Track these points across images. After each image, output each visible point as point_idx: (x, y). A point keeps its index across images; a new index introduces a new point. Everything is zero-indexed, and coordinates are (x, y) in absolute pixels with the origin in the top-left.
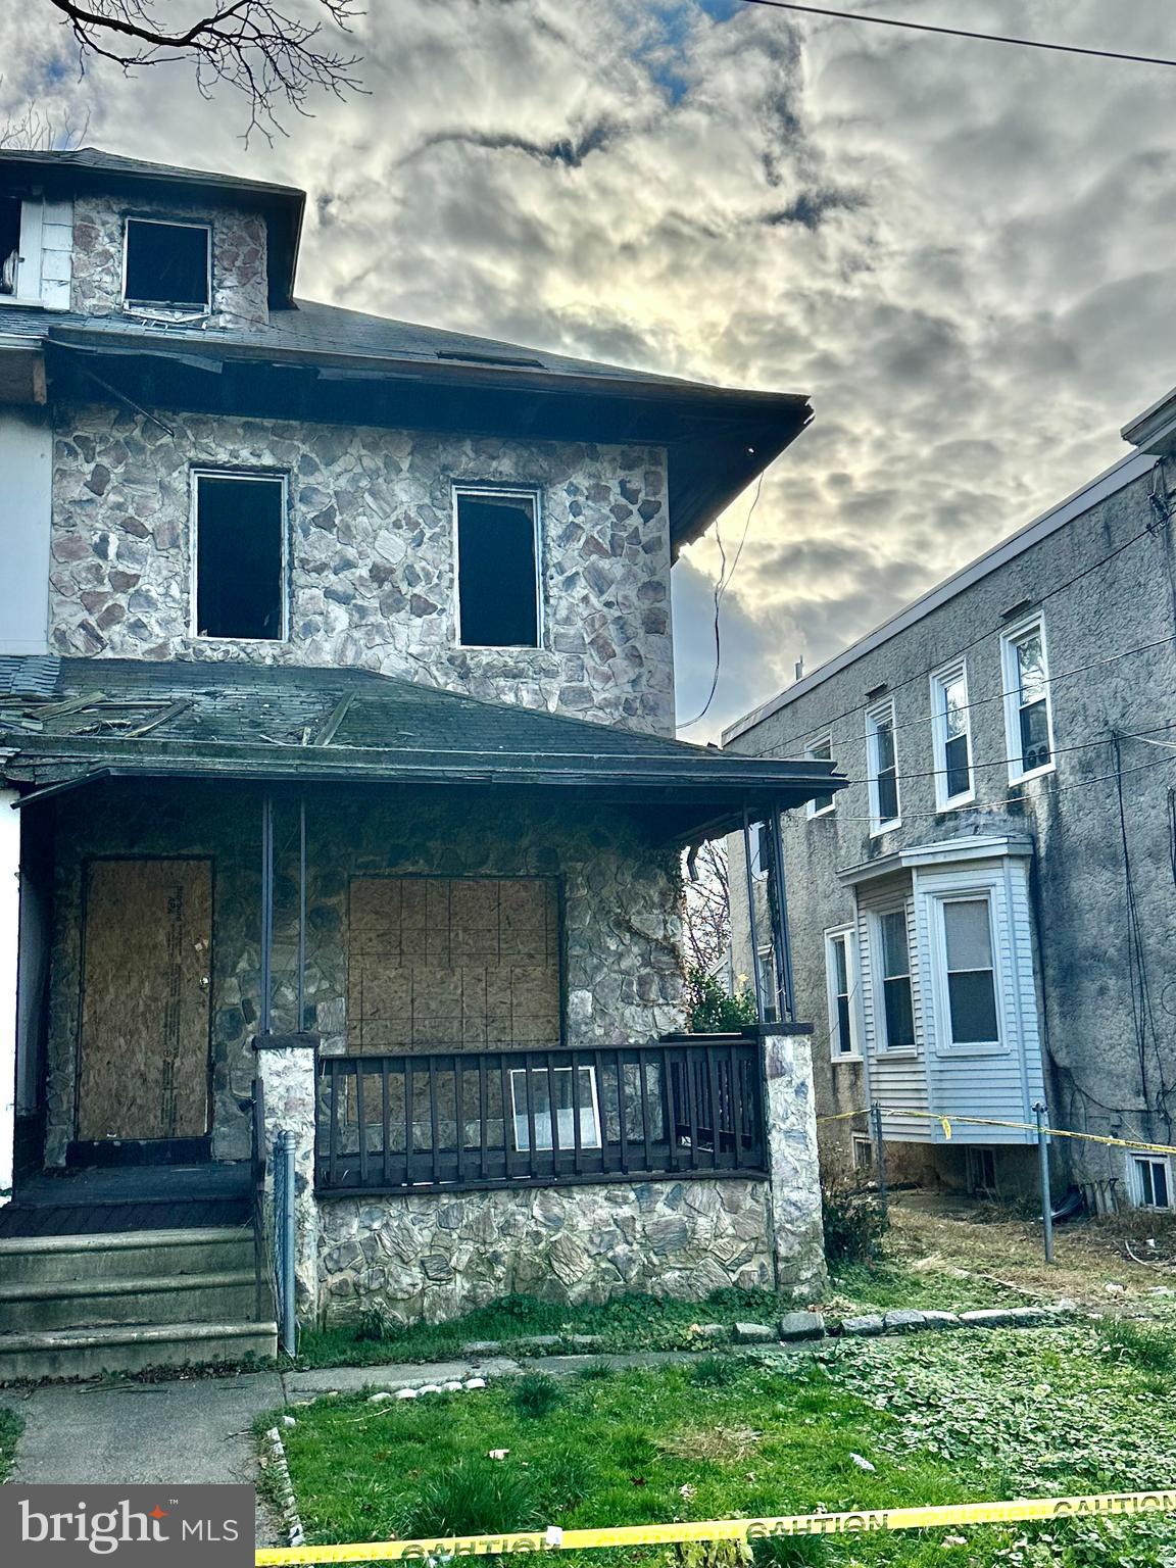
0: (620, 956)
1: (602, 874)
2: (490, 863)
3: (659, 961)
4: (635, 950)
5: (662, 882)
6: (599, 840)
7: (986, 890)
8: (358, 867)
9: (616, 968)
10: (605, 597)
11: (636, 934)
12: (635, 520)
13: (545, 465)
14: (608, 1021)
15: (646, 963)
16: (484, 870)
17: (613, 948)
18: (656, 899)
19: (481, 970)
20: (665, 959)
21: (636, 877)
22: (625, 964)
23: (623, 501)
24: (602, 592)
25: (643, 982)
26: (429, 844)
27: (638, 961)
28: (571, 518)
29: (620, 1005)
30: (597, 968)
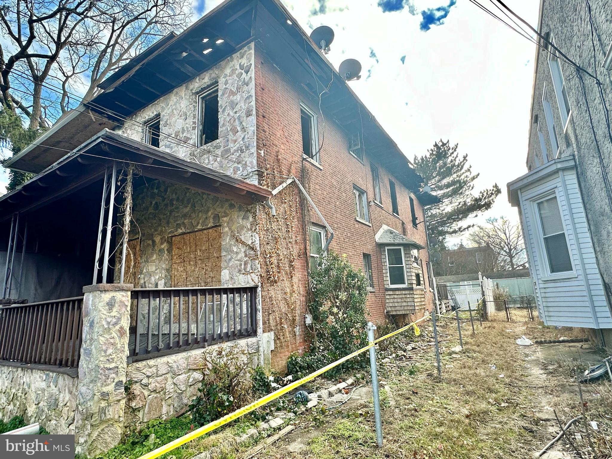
0: (237, 253)
1: (232, 220)
2: (200, 225)
3: (250, 254)
4: (243, 250)
5: (251, 219)
6: (232, 206)
7: (553, 191)
8: (170, 233)
9: (236, 259)
10: (235, 110)
11: (243, 243)
12: (244, 75)
13: (217, 73)
14: (233, 282)
15: (246, 256)
16: (199, 227)
17: (235, 250)
18: (249, 227)
19: (204, 265)
20: (252, 252)
21: (243, 219)
22: (239, 257)
23: (240, 70)
24: (233, 109)
25: (246, 264)
26: (185, 221)
27: (243, 255)
28: (224, 86)
29: (238, 274)
30: (230, 260)
